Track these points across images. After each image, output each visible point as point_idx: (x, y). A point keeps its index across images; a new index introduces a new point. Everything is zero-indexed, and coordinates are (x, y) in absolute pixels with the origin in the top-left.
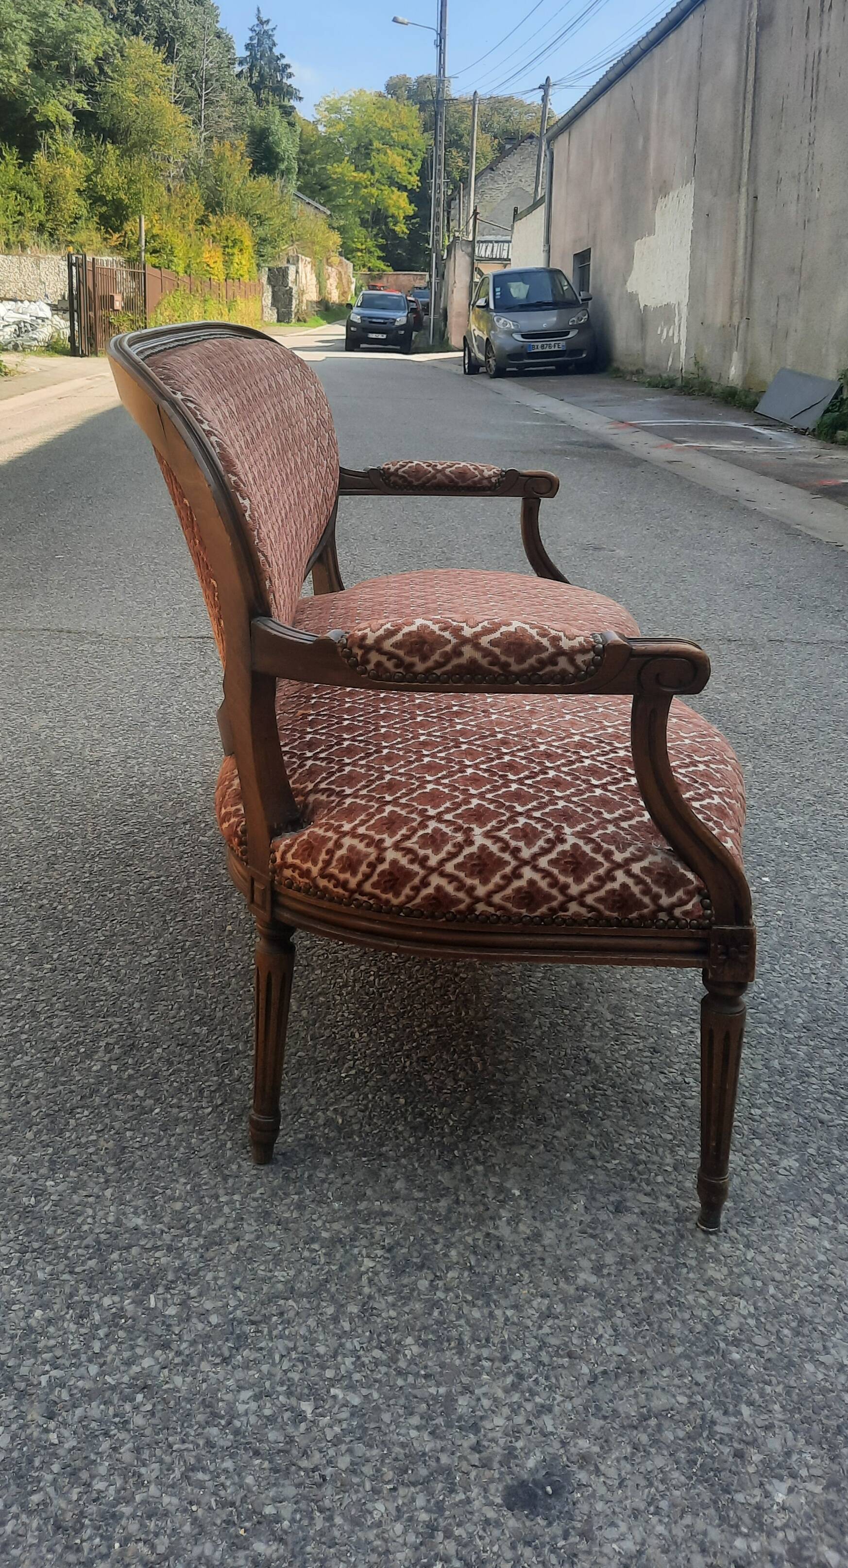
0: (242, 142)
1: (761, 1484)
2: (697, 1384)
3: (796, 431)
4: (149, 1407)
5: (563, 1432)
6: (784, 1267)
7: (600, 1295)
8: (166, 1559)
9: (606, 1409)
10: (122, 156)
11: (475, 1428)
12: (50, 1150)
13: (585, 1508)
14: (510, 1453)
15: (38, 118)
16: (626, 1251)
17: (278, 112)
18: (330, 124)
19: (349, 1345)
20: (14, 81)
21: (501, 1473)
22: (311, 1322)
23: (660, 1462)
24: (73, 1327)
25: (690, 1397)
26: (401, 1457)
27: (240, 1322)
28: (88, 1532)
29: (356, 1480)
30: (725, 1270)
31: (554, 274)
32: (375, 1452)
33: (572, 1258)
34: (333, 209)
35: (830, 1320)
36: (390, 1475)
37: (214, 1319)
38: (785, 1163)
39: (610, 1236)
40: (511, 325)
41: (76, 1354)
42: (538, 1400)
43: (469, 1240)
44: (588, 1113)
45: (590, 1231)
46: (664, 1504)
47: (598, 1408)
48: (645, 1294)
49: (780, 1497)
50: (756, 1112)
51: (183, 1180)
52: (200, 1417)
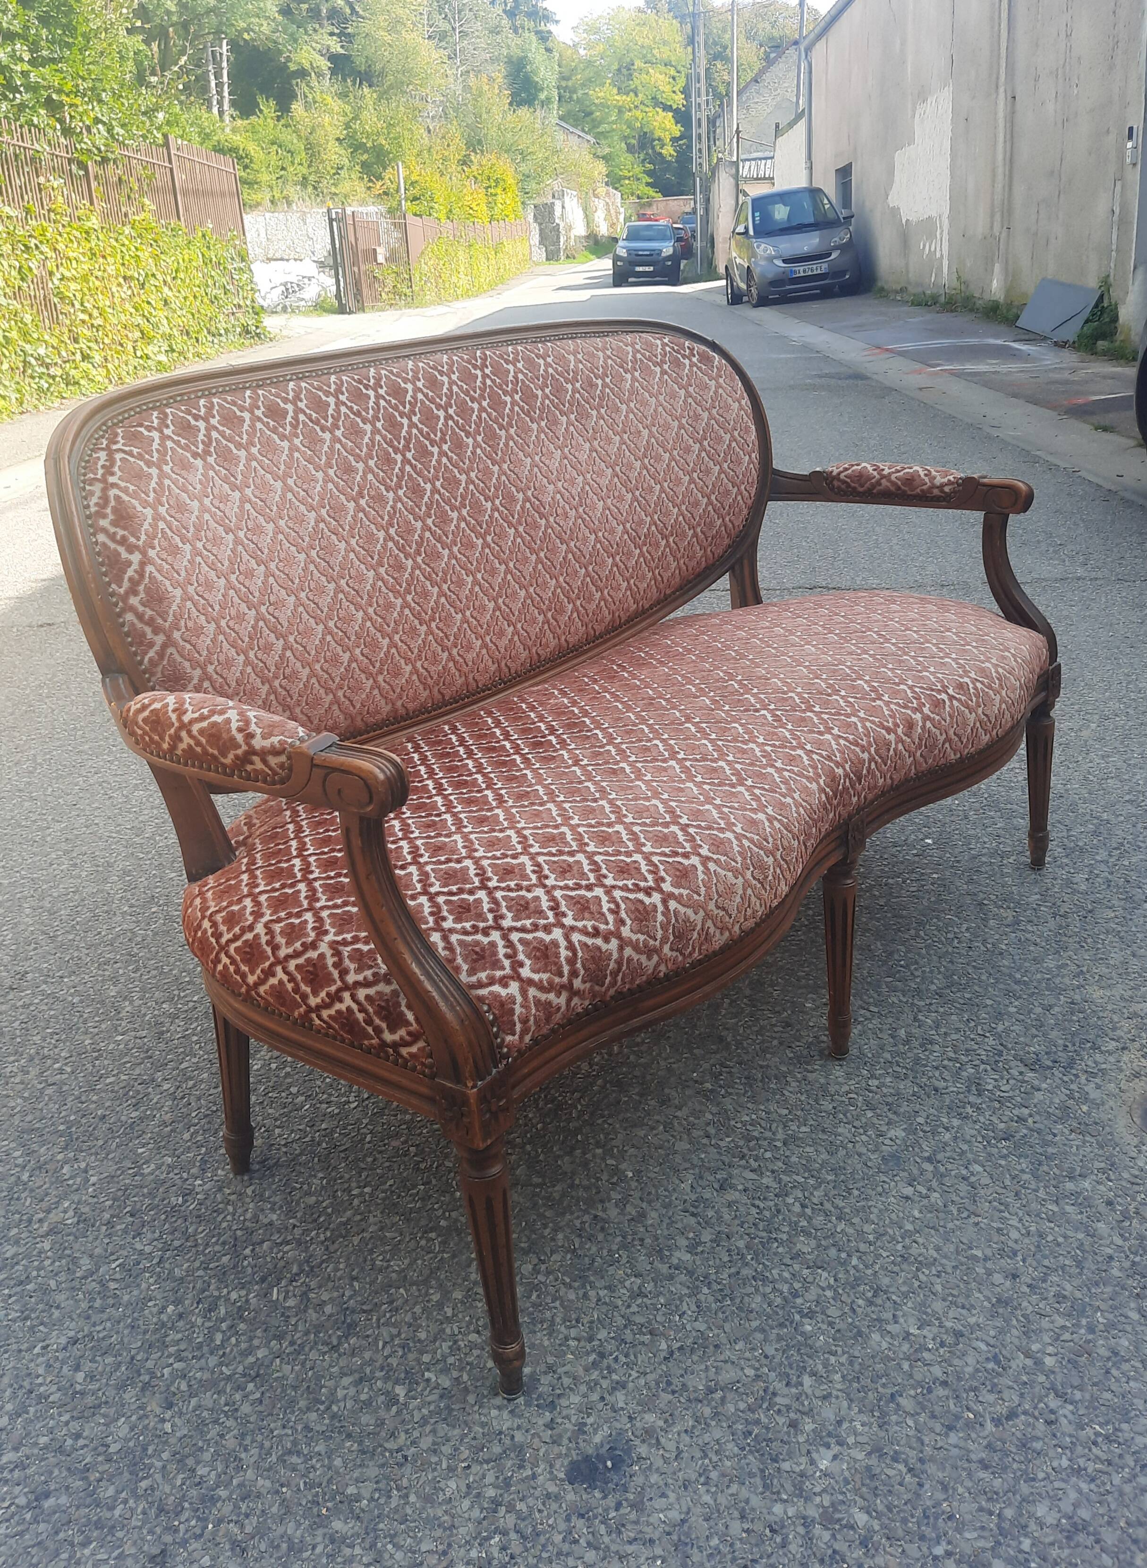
0: (499, 73)
1: (809, 1452)
2: (766, 1357)
3: (1056, 344)
4: (258, 1395)
5: (633, 1406)
6: (871, 1237)
7: (690, 1273)
8: (253, 1538)
9: (677, 1383)
10: (380, 99)
11: (552, 1406)
12: (203, 1150)
13: (639, 1480)
14: (581, 1428)
15: (293, 67)
16: (723, 1228)
17: (534, 38)
18: (589, 47)
19: (448, 1331)
20: (265, 29)
21: (569, 1449)
22: (418, 1309)
23: (717, 1434)
24: (199, 1321)
25: (757, 1369)
26: (479, 1436)
27: (353, 1311)
28: (186, 1515)
29: (434, 1459)
30: (813, 1243)
31: (814, 193)
32: (457, 1432)
33: (670, 1237)
34: (598, 136)
35: (904, 1289)
36: (466, 1453)
37: (328, 1309)
38: (892, 1133)
39: (710, 1213)
40: (771, 251)
41: (200, 1346)
42: (615, 1377)
43: (577, 1223)
44: (711, 1091)
45: (692, 1209)
46: (714, 1475)
47: (669, 1383)
48: (733, 1270)
49: (824, 1464)
50: (874, 1083)
51: (320, 1175)
52: (302, 1404)
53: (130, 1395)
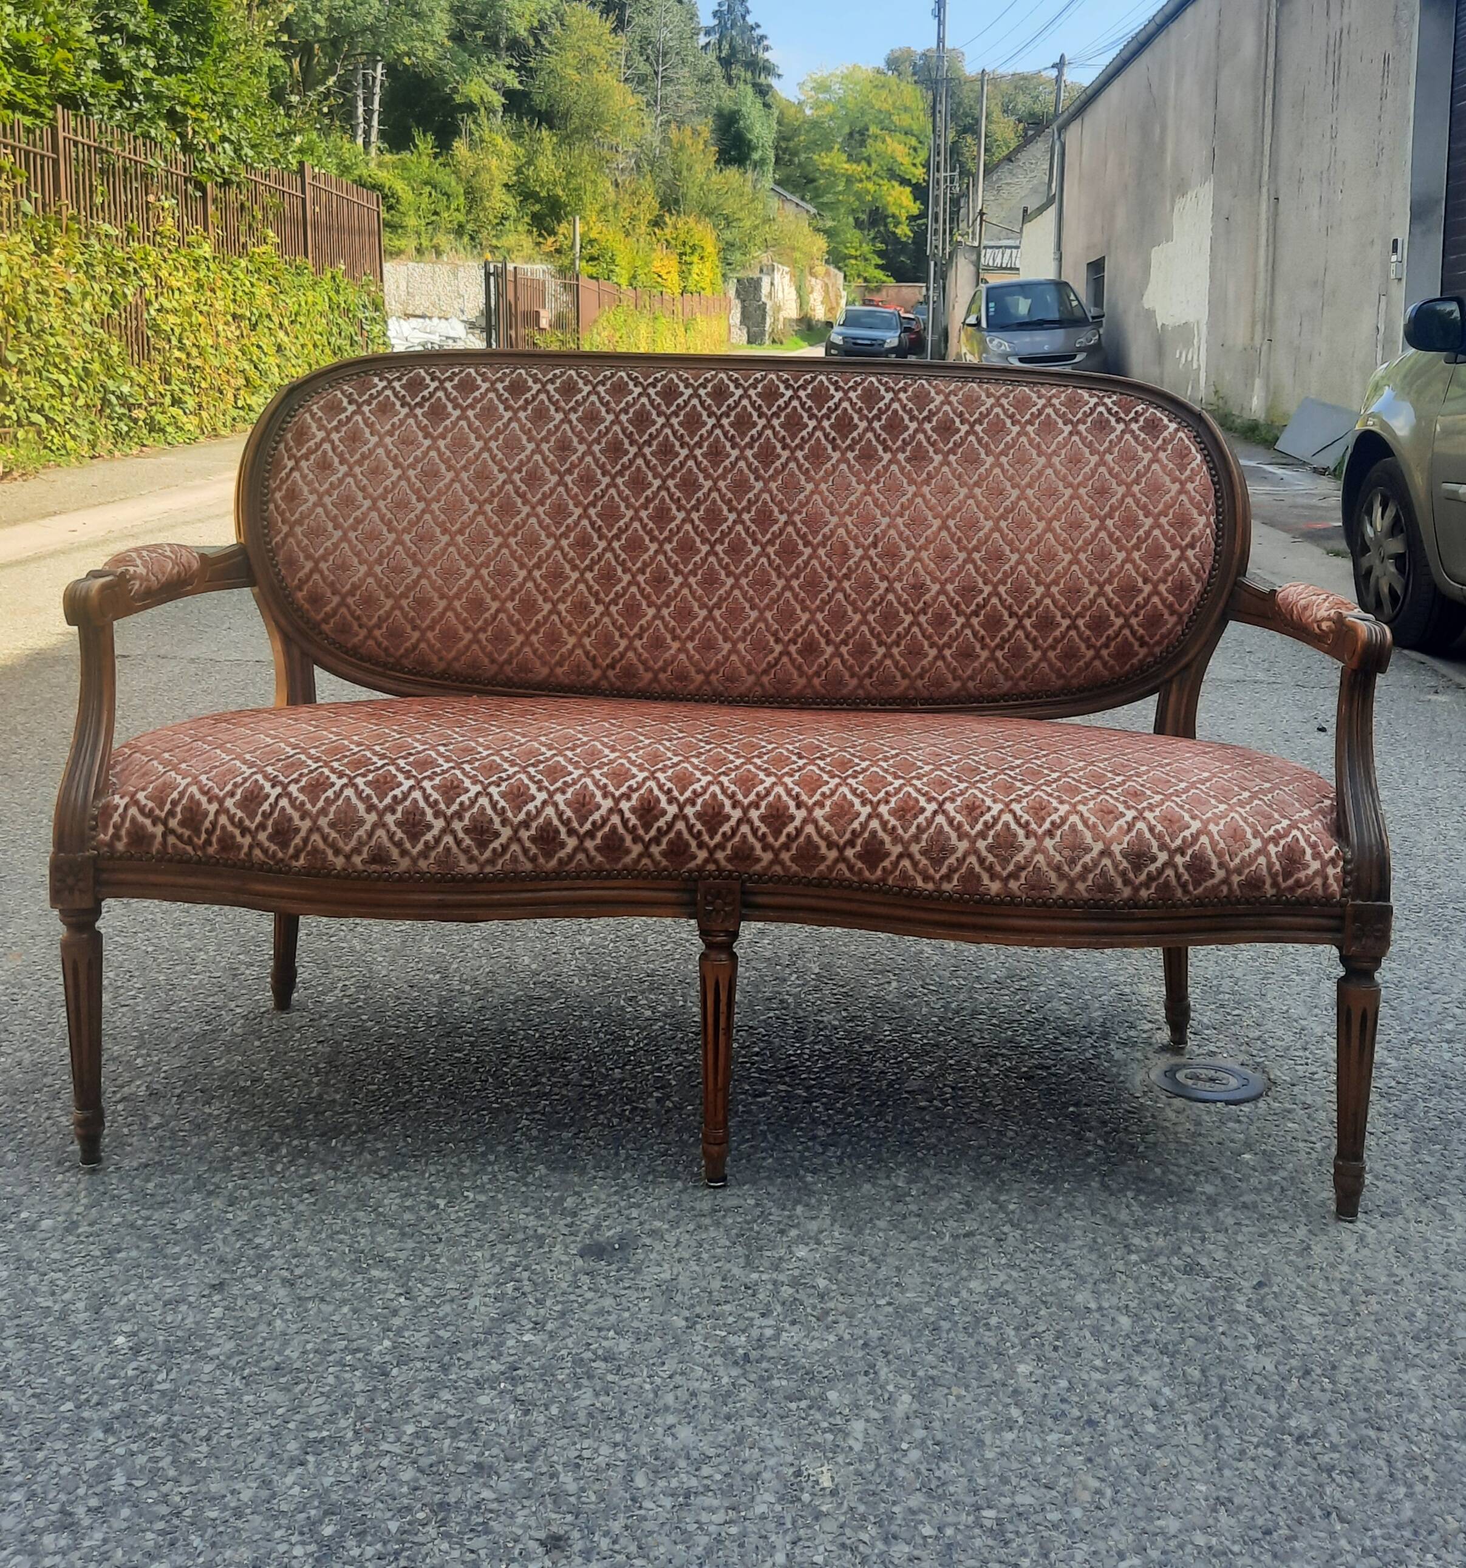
0: (706, 127)
3: (1314, 470)
10: (560, 144)
15: (458, 99)
17: (749, 89)
18: (817, 106)
20: (430, 55)
31: (1061, 287)
34: (822, 207)
40: (1006, 347)
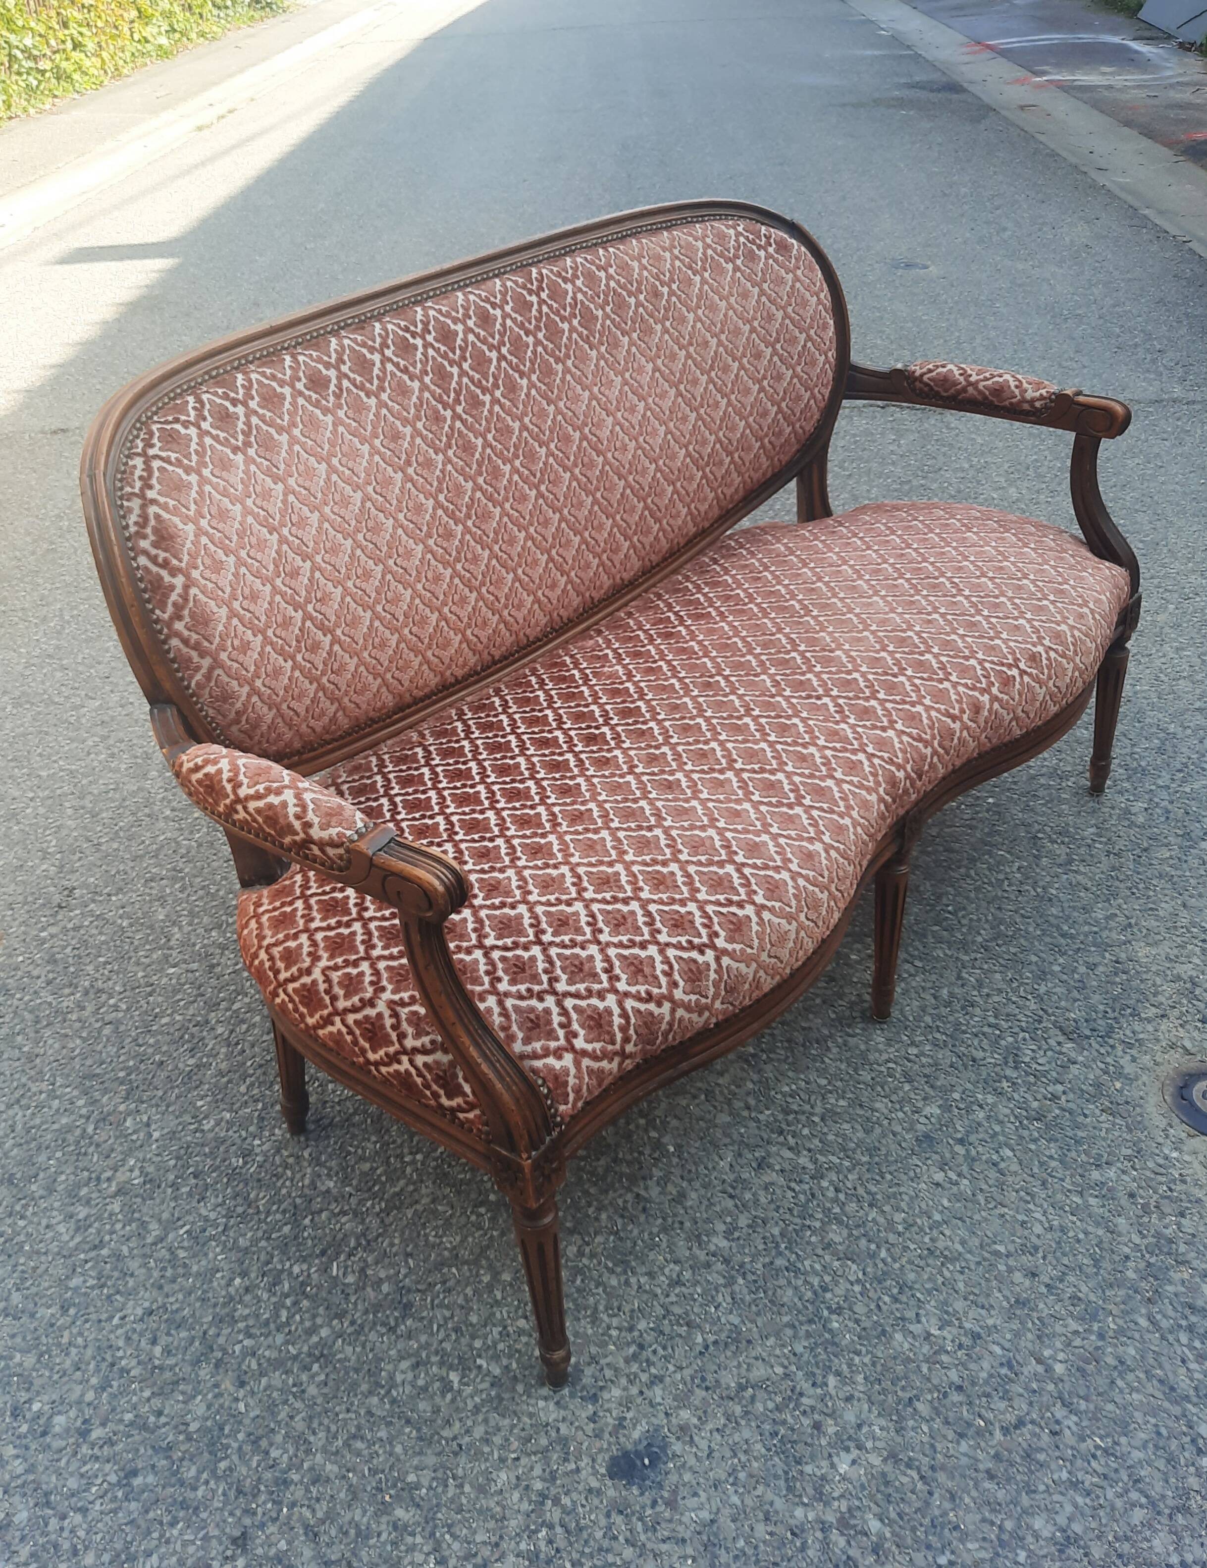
2: (795, 1354)
4: (323, 1374)
5: (669, 1402)
9: (710, 1379)
11: (594, 1398)
13: (674, 1478)
14: (621, 1423)
19: (498, 1317)
21: (610, 1444)
22: (469, 1291)
23: (746, 1432)
24: (265, 1295)
25: (785, 1366)
26: (528, 1426)
27: (409, 1288)
28: (263, 1497)
29: (487, 1451)
32: (507, 1423)
35: (929, 1285)
36: (516, 1446)
37: (386, 1288)
38: (927, 1110)
39: (748, 1195)
41: (267, 1323)
42: (653, 1369)
43: (620, 1199)
45: (729, 1188)
46: (742, 1475)
47: (703, 1379)
48: (766, 1256)
49: (842, 1467)
50: (913, 1051)
52: (364, 1387)
53: (205, 1372)
